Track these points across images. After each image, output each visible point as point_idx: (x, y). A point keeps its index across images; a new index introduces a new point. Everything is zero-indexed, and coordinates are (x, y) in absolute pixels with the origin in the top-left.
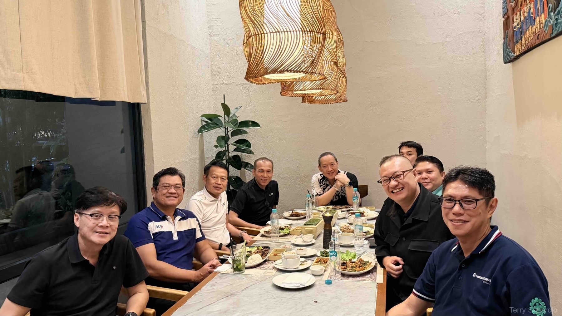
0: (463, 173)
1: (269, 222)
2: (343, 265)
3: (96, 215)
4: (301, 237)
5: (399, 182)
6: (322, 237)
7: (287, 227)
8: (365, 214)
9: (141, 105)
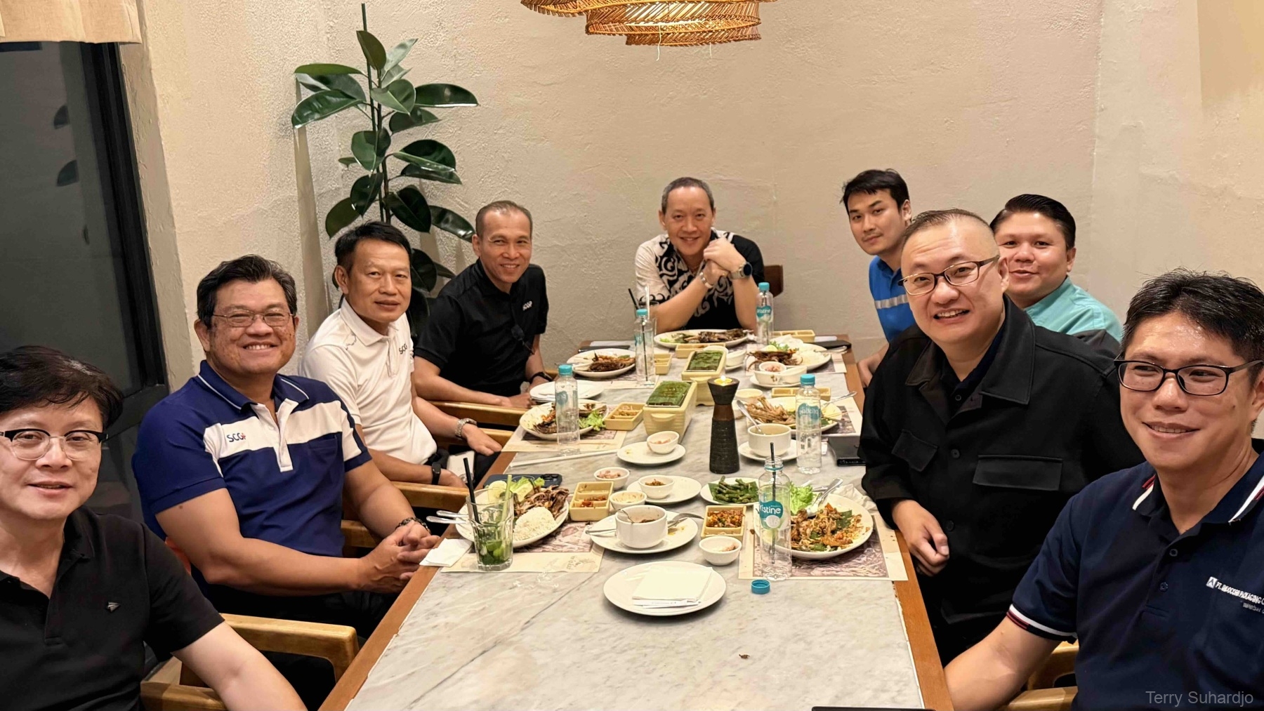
0: (1190, 292)
3: (27, 433)
7: (594, 405)
8: (794, 356)
9: (121, 47)
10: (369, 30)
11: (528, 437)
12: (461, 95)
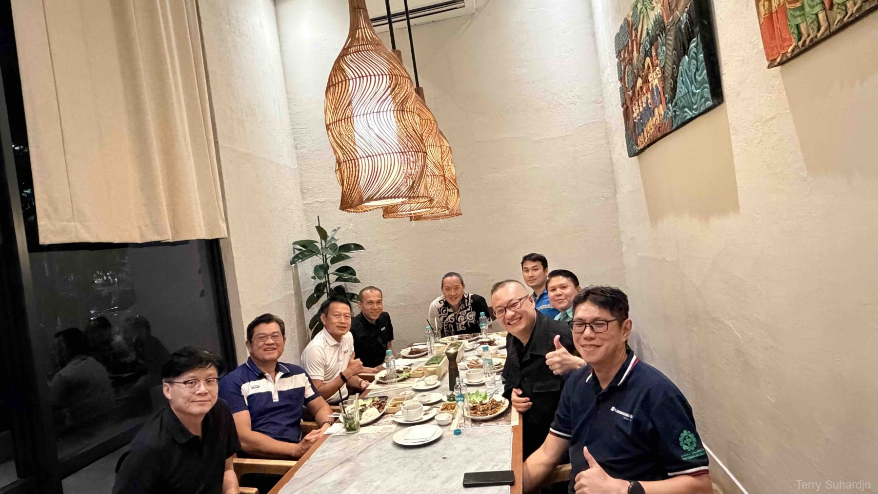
0: (593, 293)
2: (473, 410)
4: (423, 380)
5: (516, 312)
6: (447, 377)
7: (407, 368)
8: (495, 342)
9: (221, 240)
10: (321, 226)
11: (378, 383)
12: (358, 247)
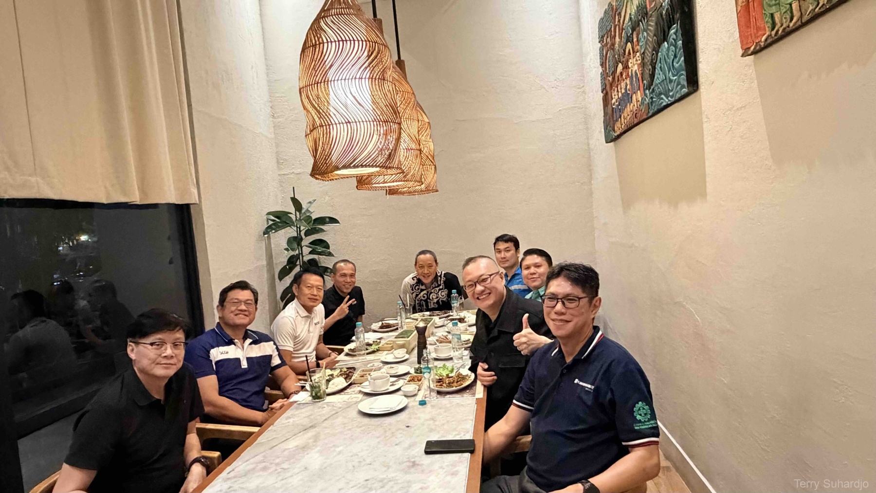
0: (566, 270)
1: (354, 338)
2: (439, 382)
3: (157, 343)
4: (392, 353)
5: (485, 287)
6: (416, 351)
7: (376, 341)
8: (465, 320)
9: (191, 206)
10: (296, 197)
11: (347, 355)
12: (333, 220)
